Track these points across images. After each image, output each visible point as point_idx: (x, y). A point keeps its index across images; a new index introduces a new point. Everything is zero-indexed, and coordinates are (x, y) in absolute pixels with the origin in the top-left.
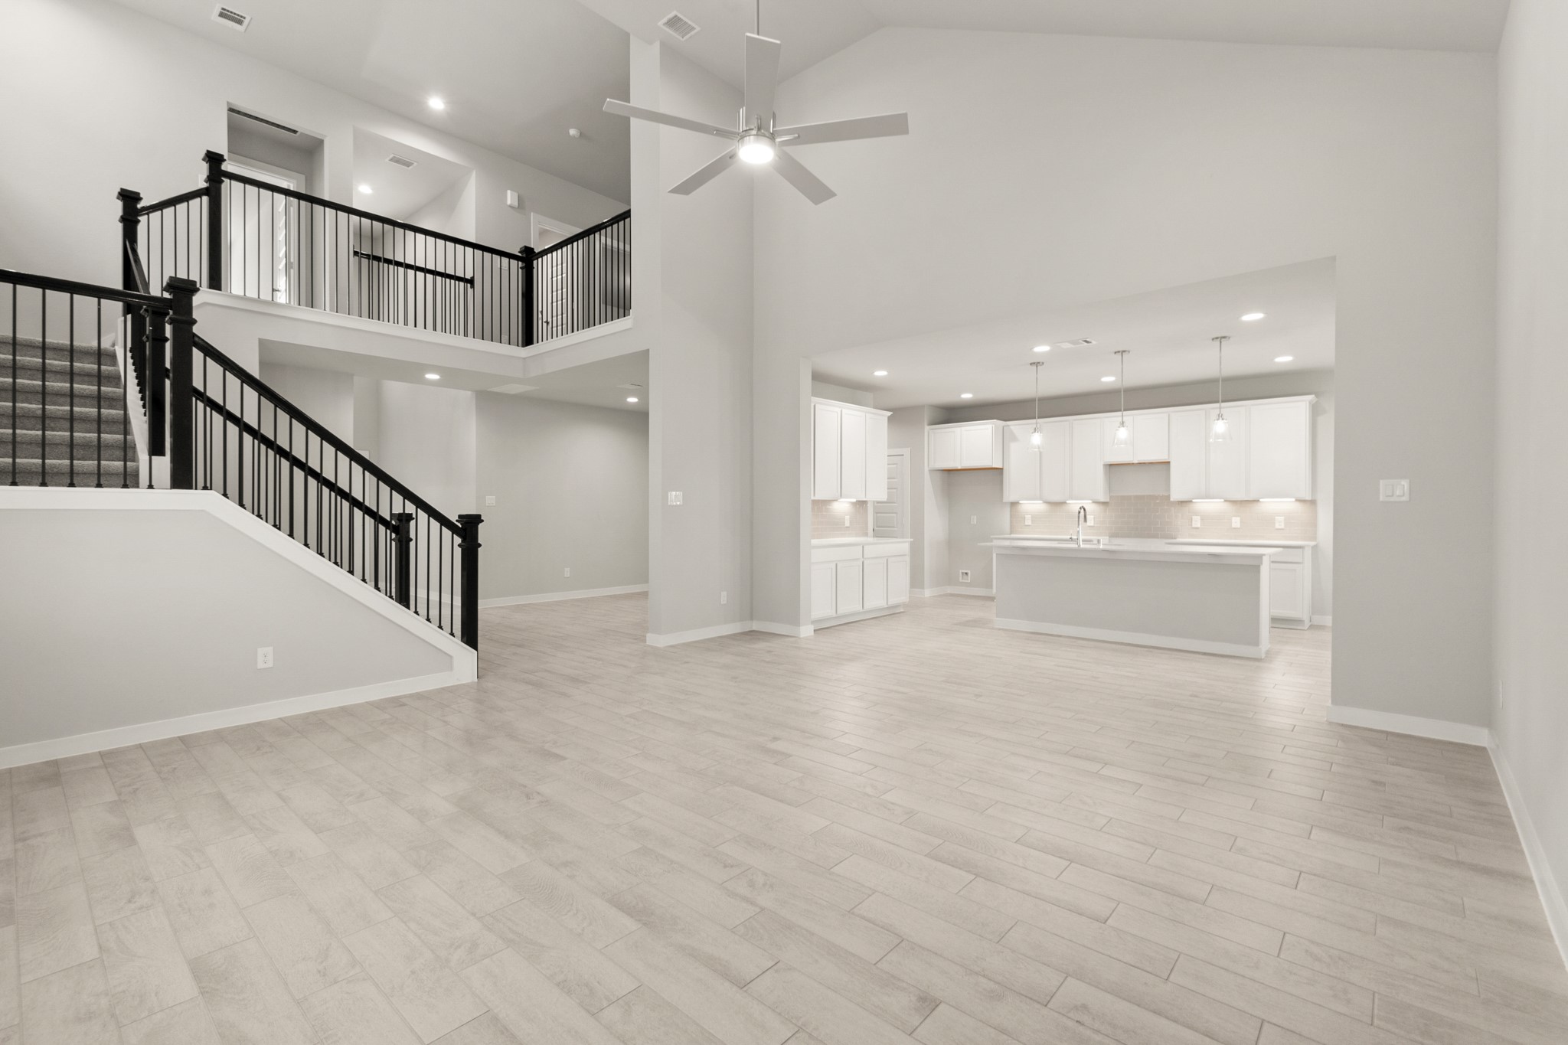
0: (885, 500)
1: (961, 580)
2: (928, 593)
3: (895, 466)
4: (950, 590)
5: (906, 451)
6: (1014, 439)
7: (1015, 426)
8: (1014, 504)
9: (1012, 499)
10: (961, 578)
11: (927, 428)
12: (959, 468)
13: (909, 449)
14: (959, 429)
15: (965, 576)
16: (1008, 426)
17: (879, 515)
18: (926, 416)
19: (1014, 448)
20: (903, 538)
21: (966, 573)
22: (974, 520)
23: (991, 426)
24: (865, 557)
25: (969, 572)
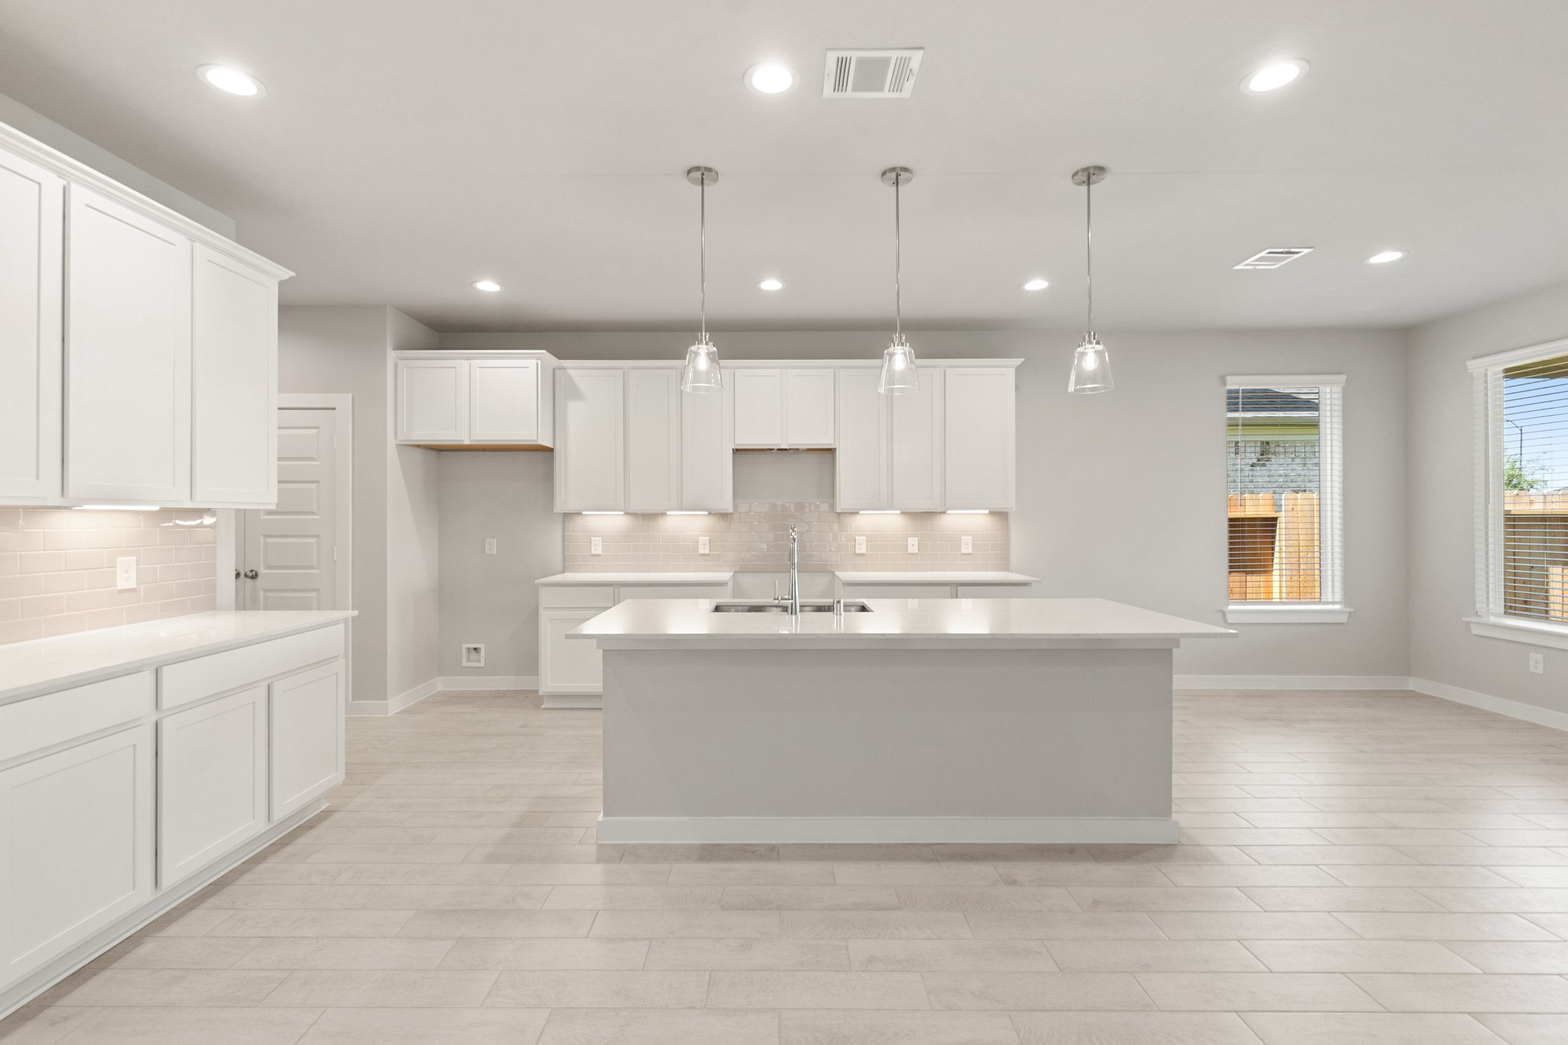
0: (273, 507)
1: (465, 663)
2: (395, 704)
3: (315, 431)
4: (442, 684)
5: (343, 402)
6: (576, 394)
7: (579, 371)
8: (567, 516)
9: (571, 507)
10: (464, 659)
11: (392, 355)
12: (467, 442)
13: (350, 395)
14: (465, 363)
15: (473, 655)
16: (565, 369)
17: (269, 540)
18: (391, 327)
19: (574, 411)
20: (334, 608)
21: (475, 649)
22: (492, 546)
23: (534, 362)
24: (166, 703)
25: (482, 646)
